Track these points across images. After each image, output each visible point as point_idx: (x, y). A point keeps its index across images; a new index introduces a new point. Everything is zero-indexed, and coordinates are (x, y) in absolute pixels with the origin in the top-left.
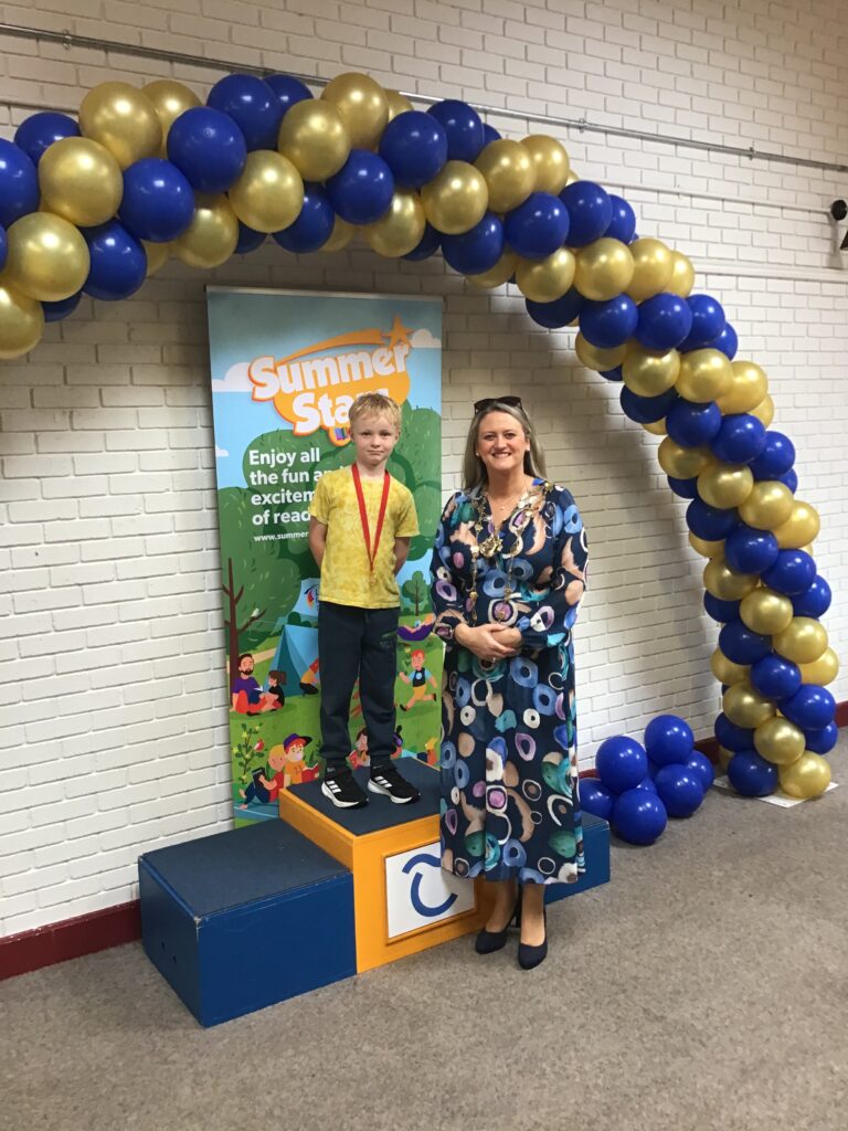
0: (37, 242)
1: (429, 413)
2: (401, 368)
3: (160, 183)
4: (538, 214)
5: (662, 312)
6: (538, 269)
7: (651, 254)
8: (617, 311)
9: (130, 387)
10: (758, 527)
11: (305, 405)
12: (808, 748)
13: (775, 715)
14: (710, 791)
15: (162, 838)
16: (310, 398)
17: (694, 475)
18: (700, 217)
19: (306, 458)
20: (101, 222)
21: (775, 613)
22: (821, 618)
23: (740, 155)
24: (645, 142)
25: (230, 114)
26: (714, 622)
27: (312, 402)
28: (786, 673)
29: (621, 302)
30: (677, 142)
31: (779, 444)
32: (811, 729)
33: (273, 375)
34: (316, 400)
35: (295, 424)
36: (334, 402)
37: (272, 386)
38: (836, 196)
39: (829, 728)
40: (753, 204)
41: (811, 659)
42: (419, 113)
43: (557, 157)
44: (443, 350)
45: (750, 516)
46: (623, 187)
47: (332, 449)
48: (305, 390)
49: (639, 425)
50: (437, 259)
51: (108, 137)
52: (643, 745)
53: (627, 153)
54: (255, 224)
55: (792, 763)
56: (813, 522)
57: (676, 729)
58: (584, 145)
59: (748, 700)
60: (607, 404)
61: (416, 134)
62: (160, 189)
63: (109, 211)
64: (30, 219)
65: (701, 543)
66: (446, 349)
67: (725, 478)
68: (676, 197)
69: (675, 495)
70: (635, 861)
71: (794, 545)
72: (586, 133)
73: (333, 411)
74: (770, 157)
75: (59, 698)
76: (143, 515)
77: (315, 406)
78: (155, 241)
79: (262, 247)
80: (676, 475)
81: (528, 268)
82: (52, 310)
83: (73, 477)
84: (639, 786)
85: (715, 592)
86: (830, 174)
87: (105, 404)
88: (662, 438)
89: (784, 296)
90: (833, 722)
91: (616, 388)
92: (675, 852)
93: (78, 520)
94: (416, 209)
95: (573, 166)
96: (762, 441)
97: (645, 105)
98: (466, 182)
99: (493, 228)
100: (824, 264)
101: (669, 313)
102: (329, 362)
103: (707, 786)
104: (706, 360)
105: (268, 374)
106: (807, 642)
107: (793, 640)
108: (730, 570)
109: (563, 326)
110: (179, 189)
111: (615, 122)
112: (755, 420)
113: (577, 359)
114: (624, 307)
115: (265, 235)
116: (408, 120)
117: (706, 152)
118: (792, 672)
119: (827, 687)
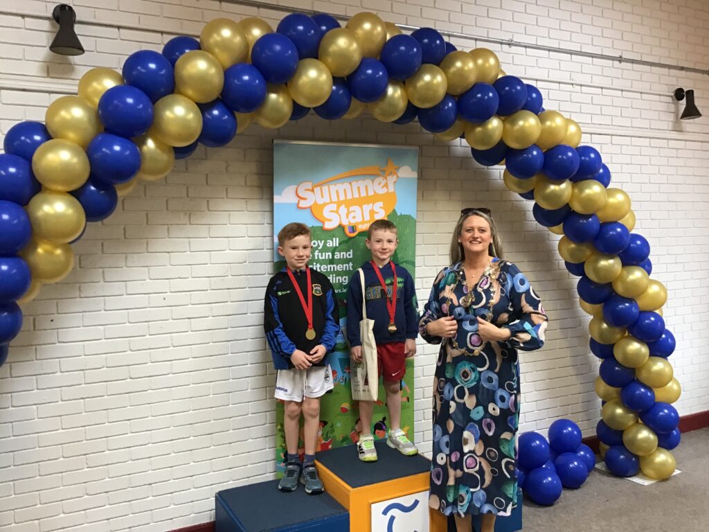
0: (172, 112)
1: (409, 217)
2: (391, 189)
3: (246, 78)
4: (479, 95)
5: (560, 157)
6: (479, 129)
7: (552, 120)
8: (530, 156)
9: (226, 199)
10: (626, 296)
11: (331, 211)
12: (659, 446)
13: (637, 422)
14: (593, 472)
15: (231, 482)
16: (334, 207)
17: (582, 261)
18: (587, 99)
19: (330, 244)
20: (209, 100)
21: (637, 354)
22: (669, 358)
23: (613, 60)
24: (551, 53)
25: (290, 37)
26: (598, 359)
27: (335, 209)
28: (645, 394)
29: (533, 150)
30: (571, 53)
31: (639, 242)
32: (662, 432)
33: (311, 193)
34: (338, 208)
35: (324, 223)
36: (348, 210)
37: (311, 199)
38: (677, 85)
39: (674, 432)
40: (622, 90)
41: (663, 385)
42: (406, 36)
43: (492, 61)
44: (418, 179)
45: (619, 289)
46: (537, 80)
47: (346, 239)
48: (332, 202)
49: (546, 228)
50: (416, 123)
51: (217, 50)
52: (547, 439)
53: (540, 60)
54: (303, 102)
55: (650, 455)
56: (662, 294)
57: (570, 429)
58: (512, 55)
59: (619, 411)
60: (525, 214)
61: (403, 48)
62: (246, 81)
63: (215, 94)
64: (169, 98)
65: (587, 305)
66: (421, 178)
67: (604, 263)
68: (571, 86)
69: (571, 274)
70: (539, 516)
71: (649, 309)
72: (513, 47)
73: (347, 215)
74: (633, 61)
75: (173, 389)
76: (230, 277)
77: (337, 212)
78: (241, 112)
79: (308, 116)
80: (570, 261)
81: (473, 128)
82: (180, 152)
83: (188, 253)
84: (544, 466)
85: (597, 339)
86: (673, 72)
87: (210, 209)
88: (561, 236)
89: (643, 148)
90: (677, 428)
91: (530, 204)
92: (567, 512)
93: (190, 279)
94: (401, 92)
95: (504, 67)
96: (627, 240)
97: (551, 30)
98: (434, 77)
99: (450, 104)
100: (670, 129)
101: (565, 157)
102: (346, 186)
103: (591, 468)
104: (589, 187)
105: (308, 192)
106: (659, 373)
107: (649, 372)
108: (607, 324)
109: (494, 164)
110: (257, 81)
111: (532, 41)
112: (622, 226)
113: (505, 185)
114: (535, 153)
115: (309, 109)
116: (399, 39)
117: (591, 59)
118: (649, 394)
119: (672, 405)
